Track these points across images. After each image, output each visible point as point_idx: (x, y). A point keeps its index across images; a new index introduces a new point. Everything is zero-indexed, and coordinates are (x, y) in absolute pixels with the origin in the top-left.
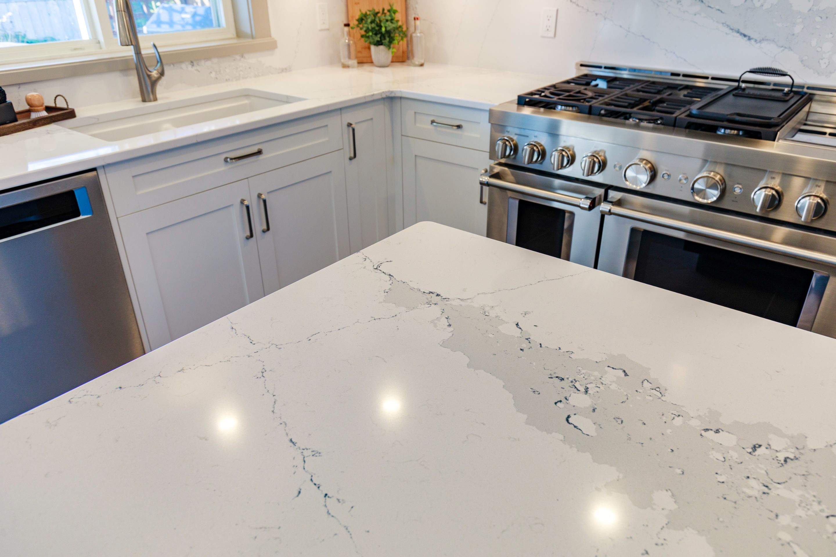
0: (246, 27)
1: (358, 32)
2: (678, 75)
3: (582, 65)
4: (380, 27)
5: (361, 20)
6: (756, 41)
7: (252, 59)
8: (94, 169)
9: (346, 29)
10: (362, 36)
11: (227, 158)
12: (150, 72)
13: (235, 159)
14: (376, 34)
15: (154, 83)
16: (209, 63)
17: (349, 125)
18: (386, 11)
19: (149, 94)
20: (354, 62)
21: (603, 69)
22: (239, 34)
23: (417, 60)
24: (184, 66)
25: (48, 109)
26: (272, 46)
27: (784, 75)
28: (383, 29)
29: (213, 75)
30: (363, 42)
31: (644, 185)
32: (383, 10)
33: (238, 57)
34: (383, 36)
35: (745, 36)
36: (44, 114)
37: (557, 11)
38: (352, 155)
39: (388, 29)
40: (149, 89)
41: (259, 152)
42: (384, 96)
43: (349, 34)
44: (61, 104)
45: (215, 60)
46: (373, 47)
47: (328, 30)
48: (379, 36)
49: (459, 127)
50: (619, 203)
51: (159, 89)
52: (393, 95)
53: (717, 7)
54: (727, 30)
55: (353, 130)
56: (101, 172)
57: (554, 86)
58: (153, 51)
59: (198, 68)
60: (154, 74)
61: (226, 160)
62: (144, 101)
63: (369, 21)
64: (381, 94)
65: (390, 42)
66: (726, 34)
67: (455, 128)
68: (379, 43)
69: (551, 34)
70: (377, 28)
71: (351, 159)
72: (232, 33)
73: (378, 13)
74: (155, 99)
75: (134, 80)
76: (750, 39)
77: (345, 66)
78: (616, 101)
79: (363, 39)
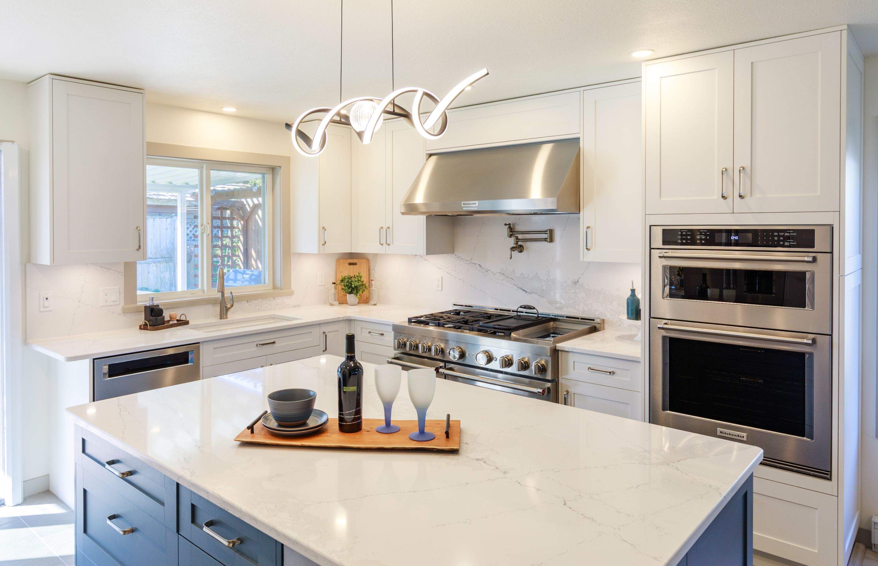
0: (278, 284)
1: (340, 287)
2: (497, 309)
3: (454, 305)
4: (351, 284)
5: (342, 281)
6: (529, 293)
7: (279, 300)
8: (199, 343)
9: (334, 285)
10: (342, 289)
11: (258, 344)
12: (227, 305)
13: (261, 344)
14: (349, 288)
15: (227, 309)
16: (256, 302)
17: (324, 333)
18: (356, 276)
19: (224, 316)
20: (337, 303)
21: (464, 307)
22: (274, 287)
23: (372, 302)
24: (243, 302)
25: (178, 320)
26: (292, 293)
27: (534, 308)
28: (353, 286)
29: (257, 307)
30: (342, 293)
31: (456, 359)
32: (355, 276)
33: (272, 299)
34: (353, 289)
35: (524, 291)
36: (176, 322)
37: (442, 277)
38: (325, 349)
39: (355, 285)
40: (225, 313)
41: (274, 343)
42: (345, 319)
43: (336, 288)
44: (183, 318)
45: (259, 300)
46: (348, 295)
47: (324, 285)
48: (351, 289)
49: (382, 334)
50: (451, 369)
51: (229, 313)
52: (350, 318)
53: (510, 277)
54: (516, 288)
55: (326, 336)
56: (201, 345)
57: (432, 314)
58: (230, 295)
59: (250, 304)
60: (229, 306)
61: (257, 345)
62: (221, 318)
63: (346, 281)
64: (343, 318)
65: (357, 292)
66: (516, 289)
67: (380, 335)
68: (351, 293)
69: (440, 289)
70: (350, 285)
71: (324, 351)
72: (271, 286)
73: (352, 277)
74: (227, 318)
75: (218, 309)
76: (526, 292)
77: (332, 305)
78: (455, 321)
79: (342, 291)
